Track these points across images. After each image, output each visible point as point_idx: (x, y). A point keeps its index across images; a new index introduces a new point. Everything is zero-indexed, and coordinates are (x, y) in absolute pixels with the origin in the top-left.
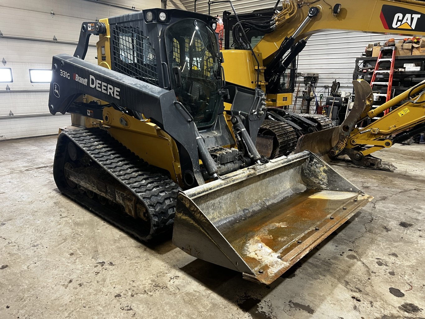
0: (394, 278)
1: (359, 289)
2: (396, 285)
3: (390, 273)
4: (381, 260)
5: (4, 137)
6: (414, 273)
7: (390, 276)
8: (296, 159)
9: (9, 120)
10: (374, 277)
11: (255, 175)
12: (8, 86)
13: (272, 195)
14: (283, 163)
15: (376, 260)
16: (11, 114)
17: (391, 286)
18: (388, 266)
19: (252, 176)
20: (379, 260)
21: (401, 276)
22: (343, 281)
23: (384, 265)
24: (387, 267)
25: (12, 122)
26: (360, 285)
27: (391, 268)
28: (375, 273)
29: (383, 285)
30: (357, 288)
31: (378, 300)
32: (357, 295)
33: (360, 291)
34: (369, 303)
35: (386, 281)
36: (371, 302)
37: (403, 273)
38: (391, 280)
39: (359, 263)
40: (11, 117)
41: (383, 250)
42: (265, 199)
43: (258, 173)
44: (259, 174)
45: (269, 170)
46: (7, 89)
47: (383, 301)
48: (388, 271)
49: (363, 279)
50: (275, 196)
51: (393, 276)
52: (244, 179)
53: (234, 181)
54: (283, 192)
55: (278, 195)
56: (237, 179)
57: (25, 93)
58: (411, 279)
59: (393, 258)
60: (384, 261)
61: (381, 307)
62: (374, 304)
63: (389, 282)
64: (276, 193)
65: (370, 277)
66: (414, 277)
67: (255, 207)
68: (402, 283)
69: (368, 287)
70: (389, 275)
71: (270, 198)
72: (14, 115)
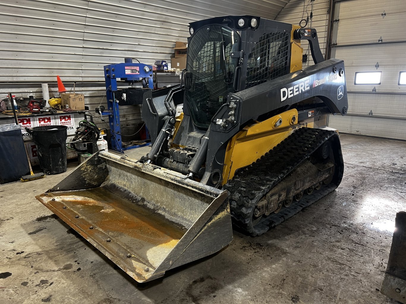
0: (18, 282)
1: (27, 258)
2: (11, 279)
3: (27, 283)
4: (48, 285)
5: (359, 132)
6: (10, 300)
7: (23, 281)
8: (193, 187)
9: (368, 118)
10: (31, 271)
11: (140, 170)
12: (375, 87)
13: (173, 210)
14: (172, 180)
15: (51, 281)
16: (371, 113)
17: (13, 276)
18: (36, 286)
19: (137, 169)
20: (49, 284)
21: (16, 288)
22: (42, 253)
23: (40, 284)
24: (35, 284)
25: (370, 120)
26: (31, 260)
27: (32, 287)
28: (35, 273)
29: (19, 272)
30: (29, 257)
31: (8, 263)
32: (23, 255)
33: (25, 258)
34: (11, 258)
35: (20, 275)
36: (10, 259)
37: (18, 292)
38: (18, 279)
39: (56, 268)
40: (371, 116)
41: (62, 294)
42: (165, 207)
43: (144, 170)
44: (144, 172)
45: (154, 175)
46: (373, 91)
47: (5, 265)
48: (30, 283)
49: (35, 263)
50: (175, 215)
51: (21, 282)
52: (131, 167)
53: (124, 163)
54: (186, 219)
55: (179, 217)
56: (127, 163)
57: (389, 95)
58: (6, 293)
59: (44, 296)
60: (45, 287)
61: (2, 261)
62: (8, 260)
63: (18, 277)
64: (179, 213)
65: (33, 268)
66: (5, 297)
67: (151, 204)
68: (9, 285)
69: (25, 263)
70: (25, 281)
71: (168, 211)
72: (373, 114)
